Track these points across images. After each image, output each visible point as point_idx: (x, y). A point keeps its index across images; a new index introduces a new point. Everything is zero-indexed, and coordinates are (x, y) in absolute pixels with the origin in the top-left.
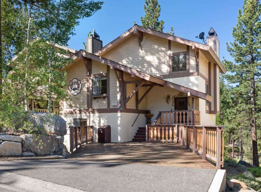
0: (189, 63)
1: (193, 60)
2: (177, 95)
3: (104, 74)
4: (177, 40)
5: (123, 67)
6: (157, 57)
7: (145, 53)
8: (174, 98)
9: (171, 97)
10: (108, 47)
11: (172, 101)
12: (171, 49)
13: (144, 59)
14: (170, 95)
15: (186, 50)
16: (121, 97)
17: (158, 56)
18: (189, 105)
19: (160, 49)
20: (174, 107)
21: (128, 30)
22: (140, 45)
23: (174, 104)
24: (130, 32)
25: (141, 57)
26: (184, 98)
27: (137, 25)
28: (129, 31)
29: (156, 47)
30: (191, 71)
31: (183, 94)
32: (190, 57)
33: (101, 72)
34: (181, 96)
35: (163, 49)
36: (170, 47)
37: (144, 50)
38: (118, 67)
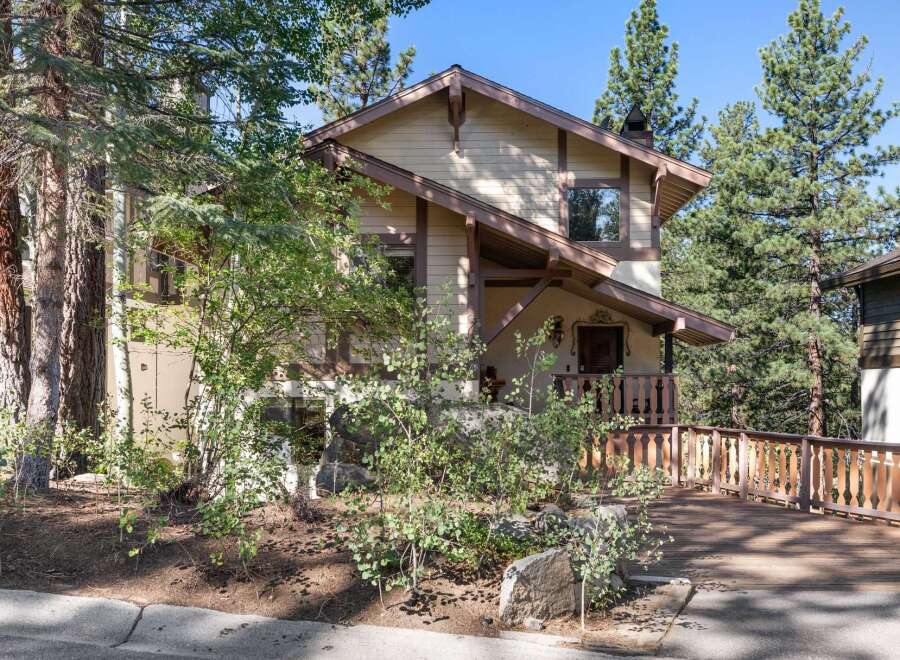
0: (628, 218)
1: (643, 209)
2: (587, 319)
3: (403, 237)
4: (604, 140)
5: (512, 224)
6: (519, 187)
7: (471, 168)
8: (576, 326)
9: (567, 325)
10: (341, 131)
11: (571, 339)
12: (569, 166)
13: (469, 187)
14: (564, 316)
15: (617, 175)
16: (474, 323)
17: (519, 181)
18: (628, 355)
19: (527, 160)
20: (576, 358)
21: (424, 81)
22: (456, 138)
23: (576, 349)
24: (432, 89)
25: (456, 179)
26: (609, 328)
27: (459, 67)
28: (428, 82)
29: (515, 151)
30: (636, 245)
31: (607, 318)
32: (633, 198)
33: (392, 230)
34: (600, 322)
35: (541, 162)
36: (566, 159)
37: (469, 156)
38: (490, 222)
